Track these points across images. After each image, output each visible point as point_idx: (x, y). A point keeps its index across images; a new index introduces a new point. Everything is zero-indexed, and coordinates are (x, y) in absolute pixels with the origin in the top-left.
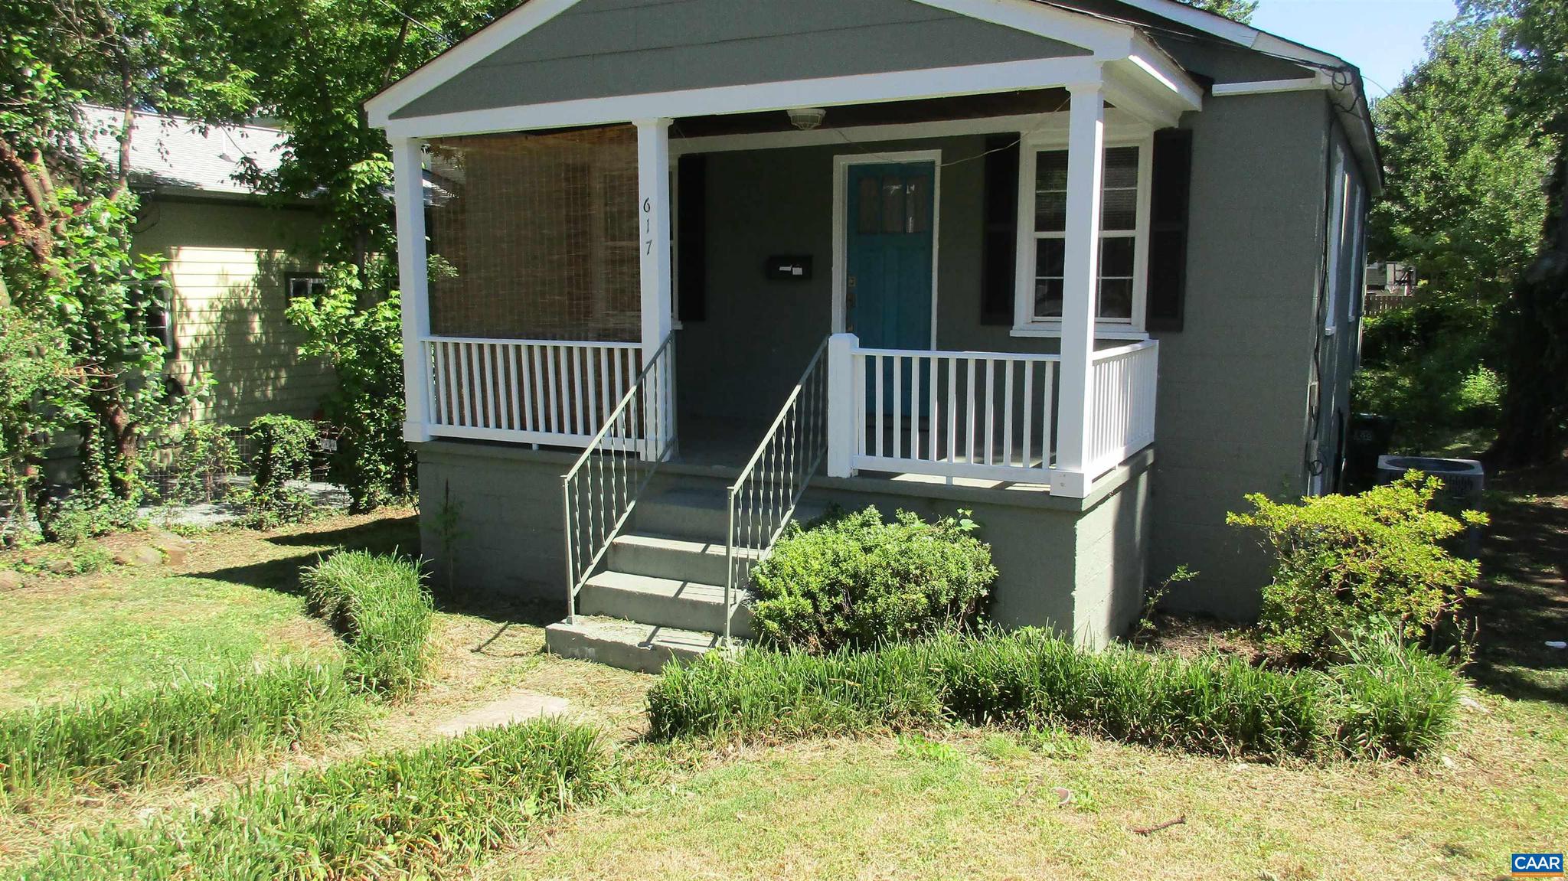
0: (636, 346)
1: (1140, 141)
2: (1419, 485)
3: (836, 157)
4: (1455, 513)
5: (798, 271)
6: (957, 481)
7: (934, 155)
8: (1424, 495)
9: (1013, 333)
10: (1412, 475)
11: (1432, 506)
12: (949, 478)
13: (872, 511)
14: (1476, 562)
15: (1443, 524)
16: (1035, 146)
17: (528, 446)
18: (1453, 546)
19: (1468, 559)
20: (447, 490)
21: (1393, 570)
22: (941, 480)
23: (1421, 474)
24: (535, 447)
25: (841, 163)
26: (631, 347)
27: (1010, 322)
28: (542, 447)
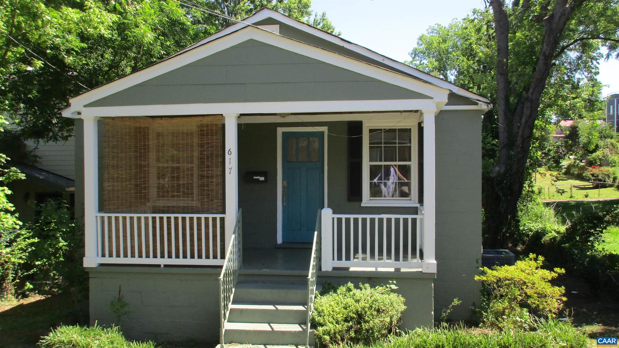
0: (222, 216)
1: (412, 126)
2: (536, 260)
3: (278, 128)
4: (551, 269)
5: (262, 179)
6: (380, 269)
7: (325, 129)
8: (539, 264)
9: (362, 205)
10: (532, 256)
11: (542, 267)
12: (376, 268)
13: (350, 285)
14: (563, 287)
15: (548, 275)
16: (368, 127)
17: (159, 266)
18: (554, 282)
19: (560, 286)
20: (120, 291)
21: (541, 292)
22: (373, 269)
23: (535, 255)
24: (162, 266)
25: (280, 131)
26: (218, 216)
27: (361, 200)
28: (165, 266)
